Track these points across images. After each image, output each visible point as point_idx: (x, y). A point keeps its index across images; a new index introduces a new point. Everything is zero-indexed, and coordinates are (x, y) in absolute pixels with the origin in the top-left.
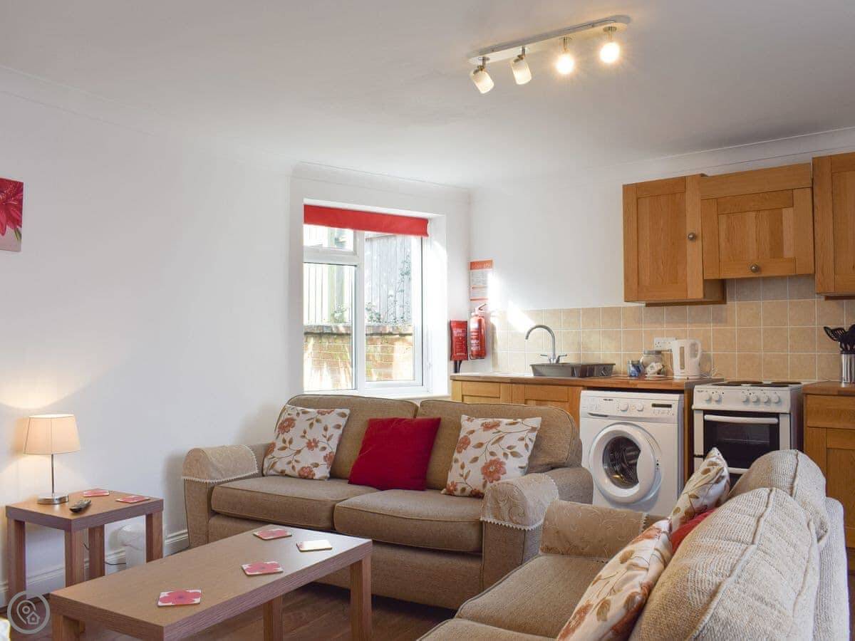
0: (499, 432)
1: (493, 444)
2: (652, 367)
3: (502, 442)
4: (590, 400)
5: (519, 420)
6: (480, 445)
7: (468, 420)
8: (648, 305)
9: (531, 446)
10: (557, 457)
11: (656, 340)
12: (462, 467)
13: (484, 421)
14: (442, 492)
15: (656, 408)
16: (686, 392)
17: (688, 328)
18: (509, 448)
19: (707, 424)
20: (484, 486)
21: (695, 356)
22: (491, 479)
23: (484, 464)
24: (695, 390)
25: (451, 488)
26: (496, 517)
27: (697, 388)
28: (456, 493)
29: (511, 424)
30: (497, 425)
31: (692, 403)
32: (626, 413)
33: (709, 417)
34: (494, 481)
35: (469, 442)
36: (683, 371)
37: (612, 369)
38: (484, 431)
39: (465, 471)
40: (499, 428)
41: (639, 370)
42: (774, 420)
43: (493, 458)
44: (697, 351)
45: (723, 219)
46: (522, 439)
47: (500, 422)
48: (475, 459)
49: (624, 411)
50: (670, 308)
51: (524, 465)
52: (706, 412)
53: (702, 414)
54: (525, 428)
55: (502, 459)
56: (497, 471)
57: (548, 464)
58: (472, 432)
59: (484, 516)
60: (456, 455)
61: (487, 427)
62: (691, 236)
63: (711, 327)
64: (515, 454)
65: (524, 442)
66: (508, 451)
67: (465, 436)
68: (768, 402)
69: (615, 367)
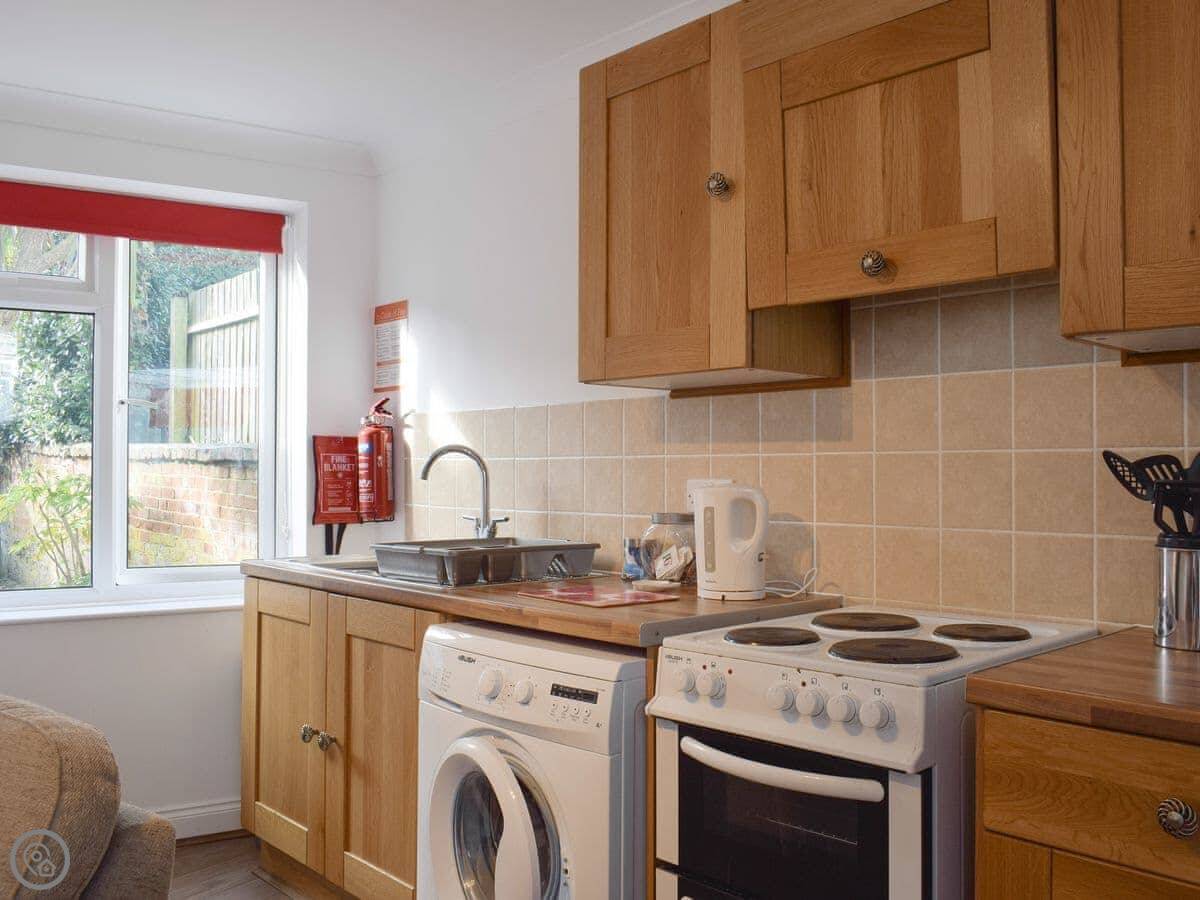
2: (668, 557)
8: (677, 393)
15: (560, 700)
17: (761, 453)
24: (662, 651)
31: (652, 695)
32: (494, 702)
33: (693, 749)
36: (710, 575)
42: (870, 790)
45: (796, 120)
49: (491, 696)
52: (686, 729)
53: (676, 736)
63: (814, 452)
69: (597, 552)
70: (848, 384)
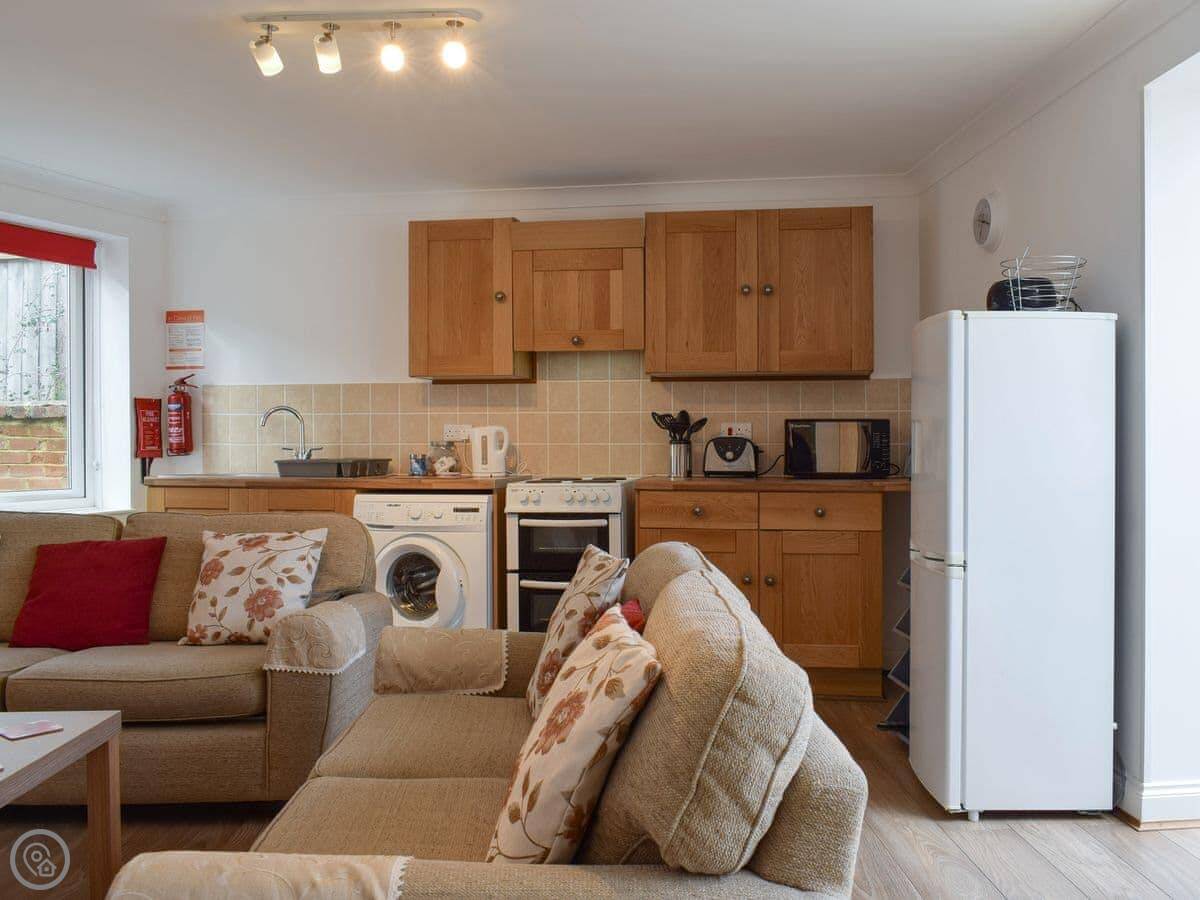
0: (268, 550)
1: (260, 567)
2: (442, 462)
3: (273, 565)
4: (368, 507)
5: (296, 533)
6: (240, 571)
7: (216, 537)
8: (435, 382)
9: (315, 566)
10: (350, 580)
11: (447, 427)
12: (214, 603)
13: (242, 537)
14: (179, 643)
15: (458, 513)
16: (495, 492)
17: (488, 412)
18: (285, 571)
19: (523, 531)
20: (250, 626)
21: (501, 447)
22: (260, 616)
23: (248, 597)
24: (508, 489)
25: (197, 635)
26: (288, 662)
27: (510, 487)
28: (204, 641)
29: (285, 539)
30: (265, 540)
31: (504, 506)
32: (419, 521)
33: (525, 522)
34: (266, 619)
35: (223, 568)
36: (484, 466)
37: (387, 465)
38: (244, 550)
39: (219, 609)
40: (266, 546)
41: (423, 466)
42: (602, 522)
43: (262, 587)
44: (503, 441)
45: (539, 276)
46: (303, 558)
47: (266, 537)
48: (235, 591)
49: (414, 519)
50: (464, 386)
51: (306, 593)
52: (522, 516)
53: (517, 519)
54: (308, 543)
55: (276, 587)
56: (269, 604)
57: (337, 591)
58: (226, 553)
59: (269, 663)
60: (199, 587)
61: (248, 545)
62: (500, 296)
63: (517, 411)
64: (294, 580)
65: (306, 563)
66: (284, 577)
67: (214, 560)
68: (596, 500)
69: (391, 463)
70: (535, 382)
